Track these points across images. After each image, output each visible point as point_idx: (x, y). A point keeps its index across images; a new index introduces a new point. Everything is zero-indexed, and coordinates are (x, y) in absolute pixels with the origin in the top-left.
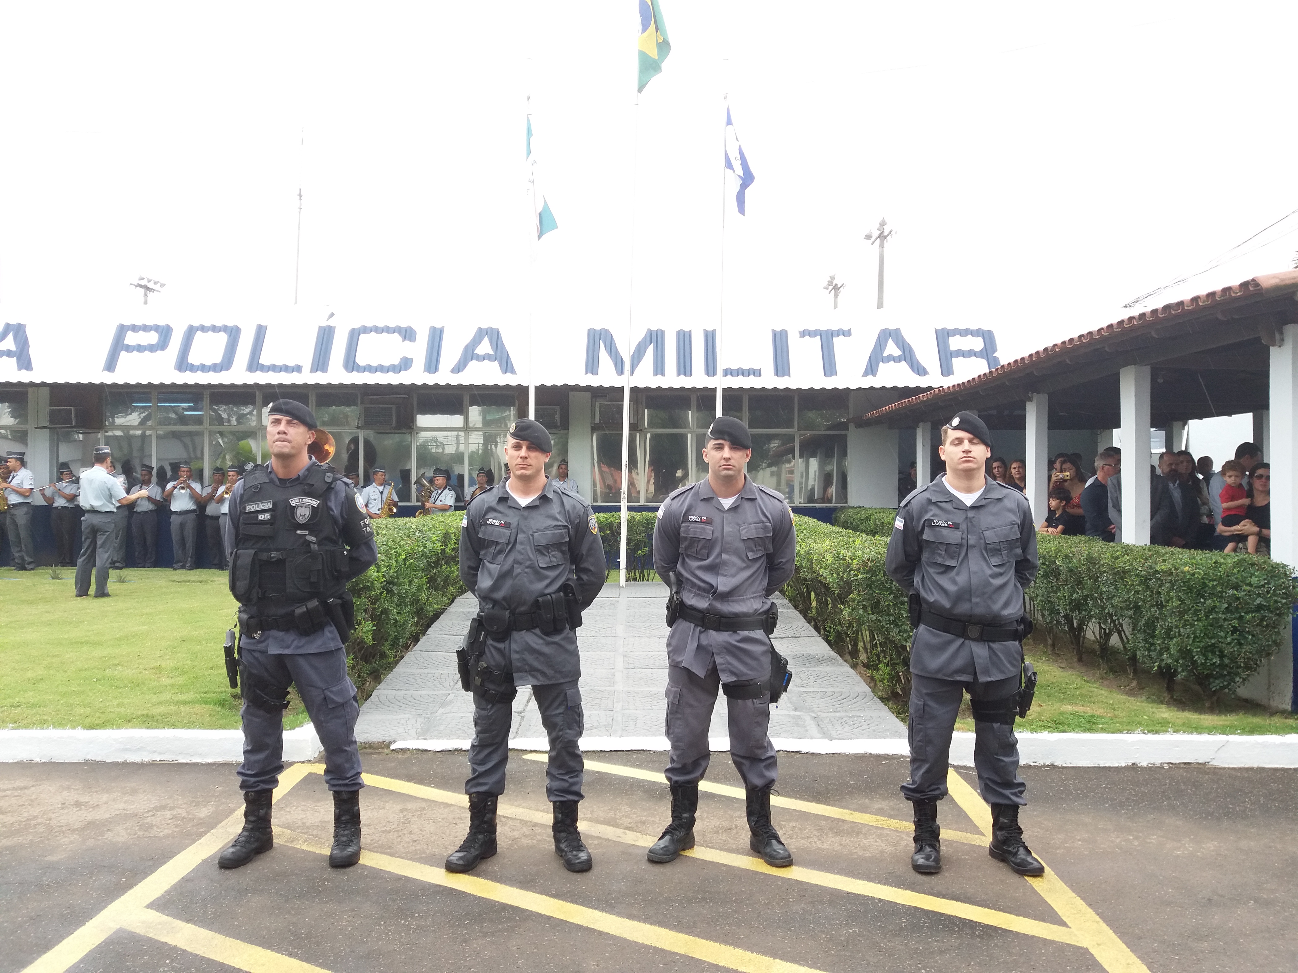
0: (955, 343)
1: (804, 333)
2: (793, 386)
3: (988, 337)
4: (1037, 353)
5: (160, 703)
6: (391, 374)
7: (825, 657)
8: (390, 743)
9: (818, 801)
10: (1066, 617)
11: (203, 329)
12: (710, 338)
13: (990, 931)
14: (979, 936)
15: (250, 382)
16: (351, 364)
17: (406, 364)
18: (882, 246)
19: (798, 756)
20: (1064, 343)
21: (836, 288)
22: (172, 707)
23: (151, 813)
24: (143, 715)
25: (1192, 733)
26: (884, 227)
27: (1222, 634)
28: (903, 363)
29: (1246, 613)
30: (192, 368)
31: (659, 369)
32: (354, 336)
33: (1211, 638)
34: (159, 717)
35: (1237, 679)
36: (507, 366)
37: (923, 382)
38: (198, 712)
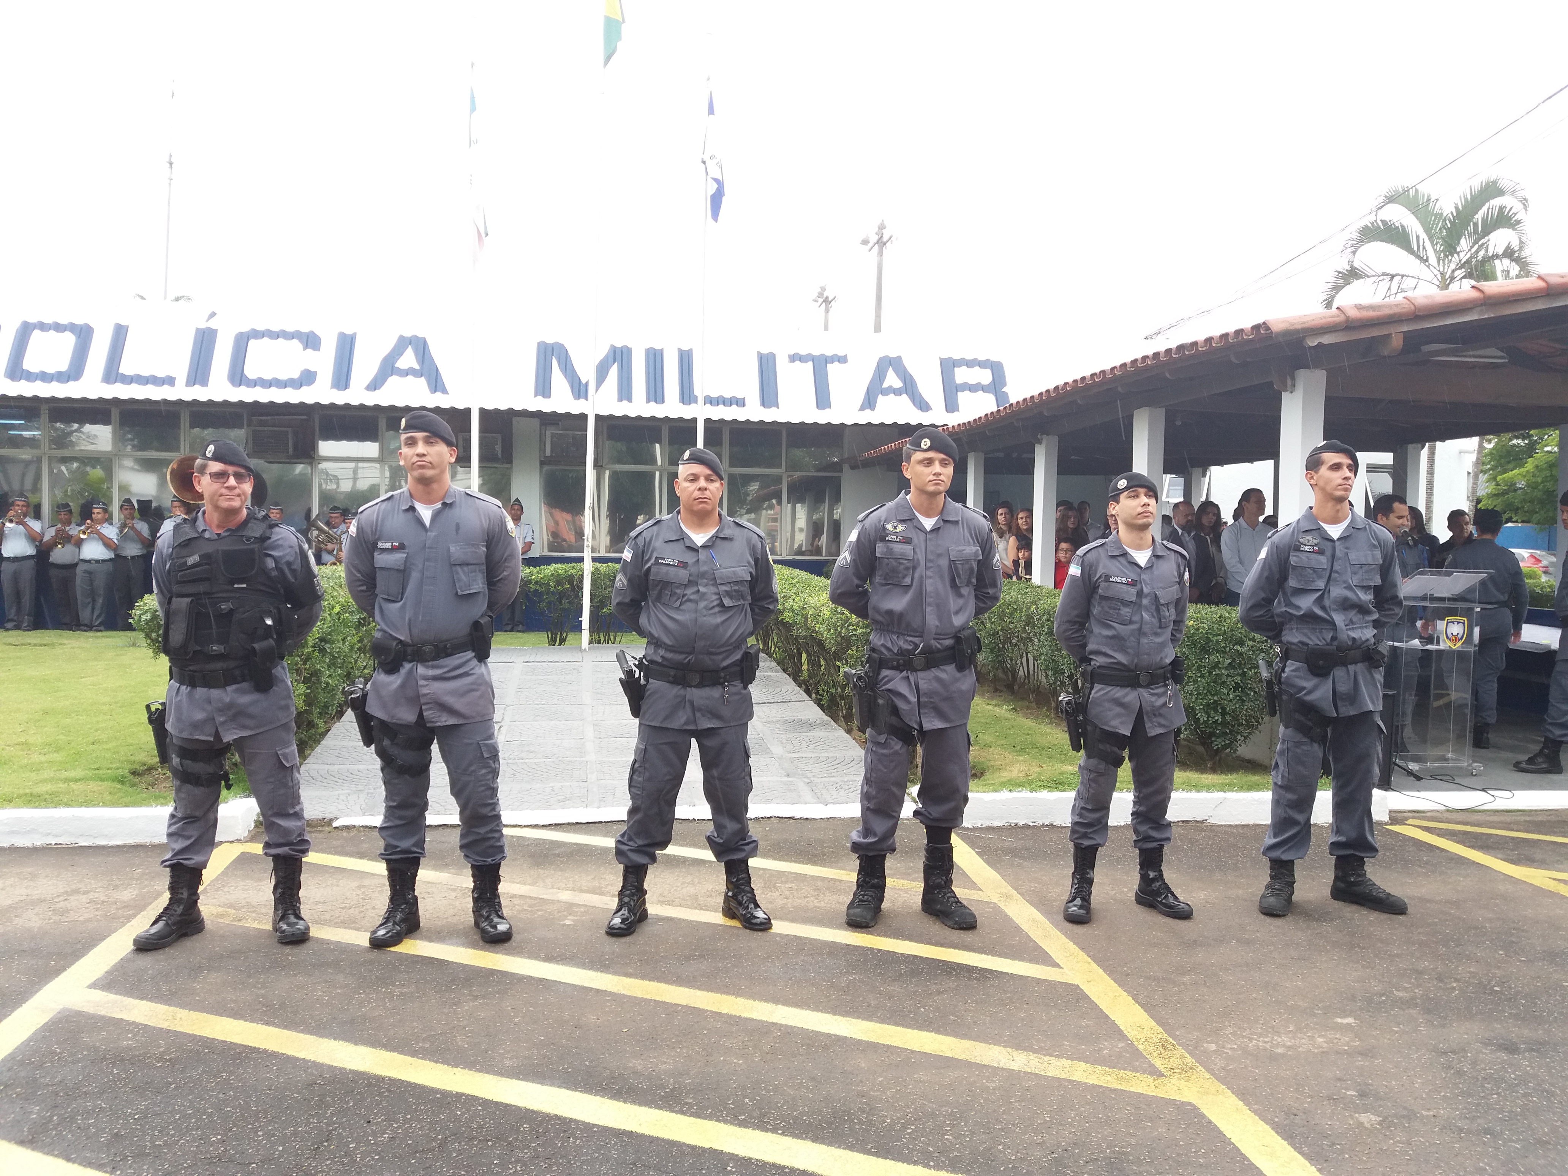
0: (962, 375)
1: (793, 358)
2: (782, 420)
3: (997, 369)
4: (1048, 391)
5: (44, 781)
6: (289, 389)
7: (818, 722)
8: (331, 820)
9: (814, 863)
10: (1071, 677)
11: (43, 327)
12: (685, 359)
13: (984, 973)
14: (976, 978)
15: (108, 396)
16: (237, 377)
17: (307, 378)
18: (880, 254)
19: (791, 821)
20: (1075, 381)
21: (827, 301)
22: (61, 785)
23: (61, 898)
24: (26, 795)
25: (1191, 791)
26: (884, 231)
27: (1225, 691)
28: (904, 396)
29: (1250, 669)
30: (30, 377)
31: (625, 393)
32: (242, 342)
33: (1213, 695)
34: (47, 796)
35: (1239, 737)
36: (436, 384)
37: (925, 419)
38: (95, 789)
